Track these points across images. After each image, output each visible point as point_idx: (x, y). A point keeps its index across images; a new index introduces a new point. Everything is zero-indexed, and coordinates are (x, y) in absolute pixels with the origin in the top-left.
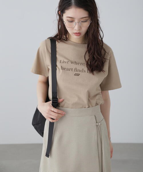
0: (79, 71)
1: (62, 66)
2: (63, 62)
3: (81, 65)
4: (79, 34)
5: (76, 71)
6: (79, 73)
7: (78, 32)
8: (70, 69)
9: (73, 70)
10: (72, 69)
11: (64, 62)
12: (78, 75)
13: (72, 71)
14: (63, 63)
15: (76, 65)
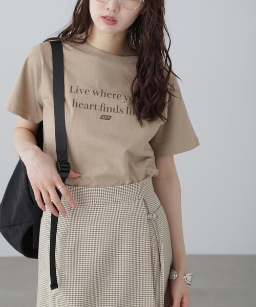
0: (109, 109)
1: (74, 100)
2: (77, 89)
3: (113, 98)
4: (112, 22)
5: (104, 110)
6: (109, 114)
7: (112, 15)
8: (91, 105)
9: (98, 107)
10: (95, 105)
11: (79, 90)
12: (108, 118)
13: (95, 109)
14: (77, 93)
15: (103, 98)
